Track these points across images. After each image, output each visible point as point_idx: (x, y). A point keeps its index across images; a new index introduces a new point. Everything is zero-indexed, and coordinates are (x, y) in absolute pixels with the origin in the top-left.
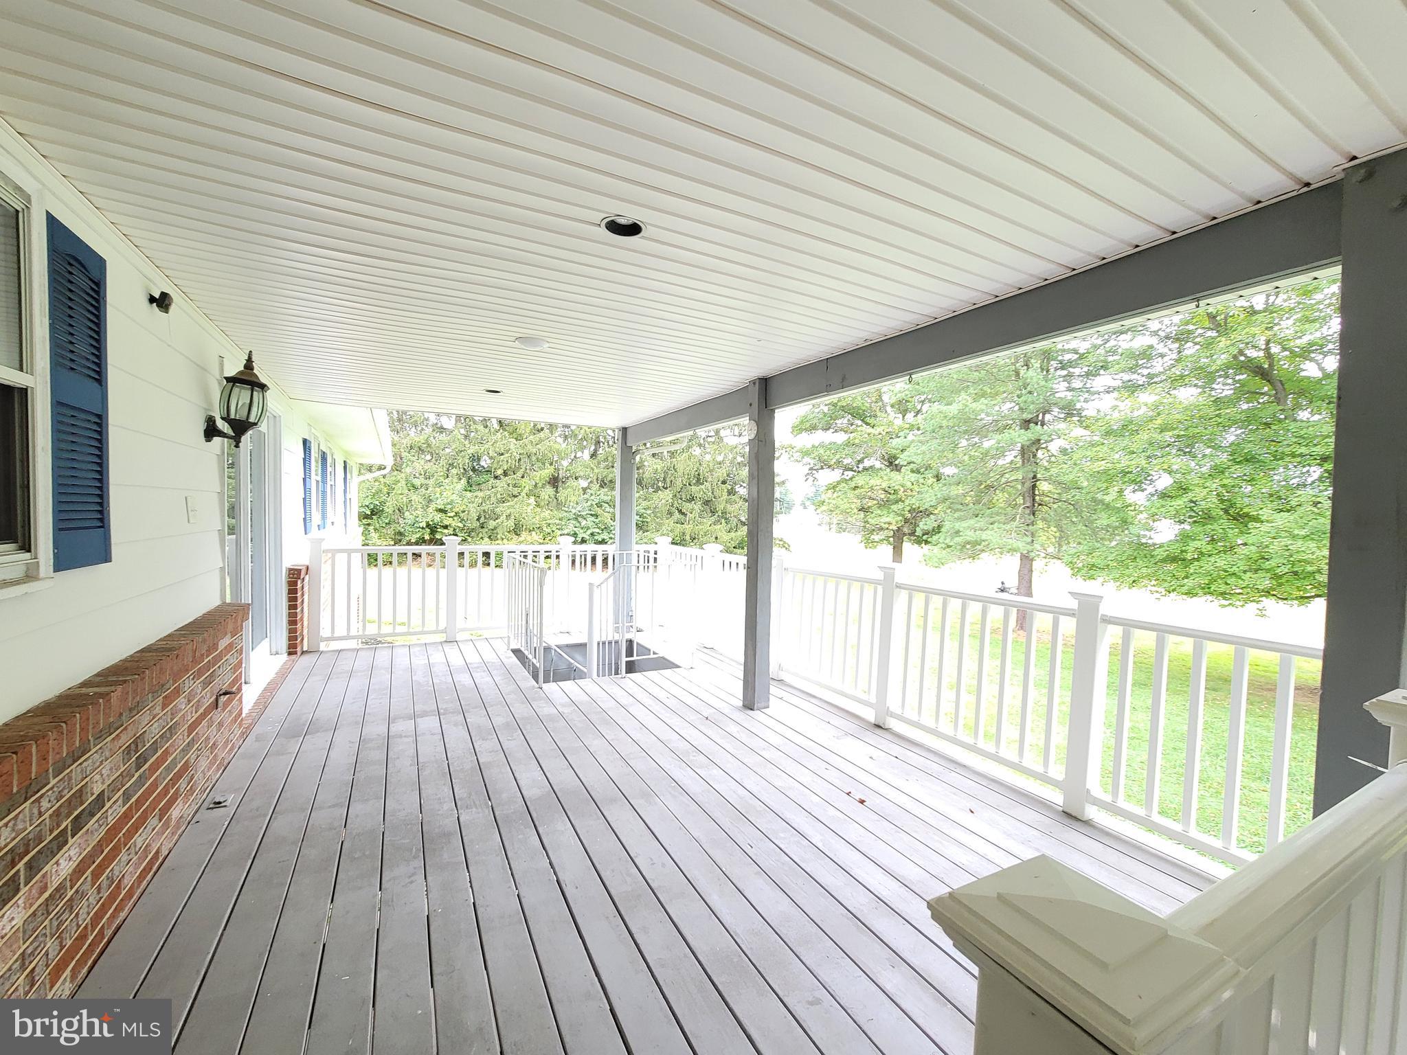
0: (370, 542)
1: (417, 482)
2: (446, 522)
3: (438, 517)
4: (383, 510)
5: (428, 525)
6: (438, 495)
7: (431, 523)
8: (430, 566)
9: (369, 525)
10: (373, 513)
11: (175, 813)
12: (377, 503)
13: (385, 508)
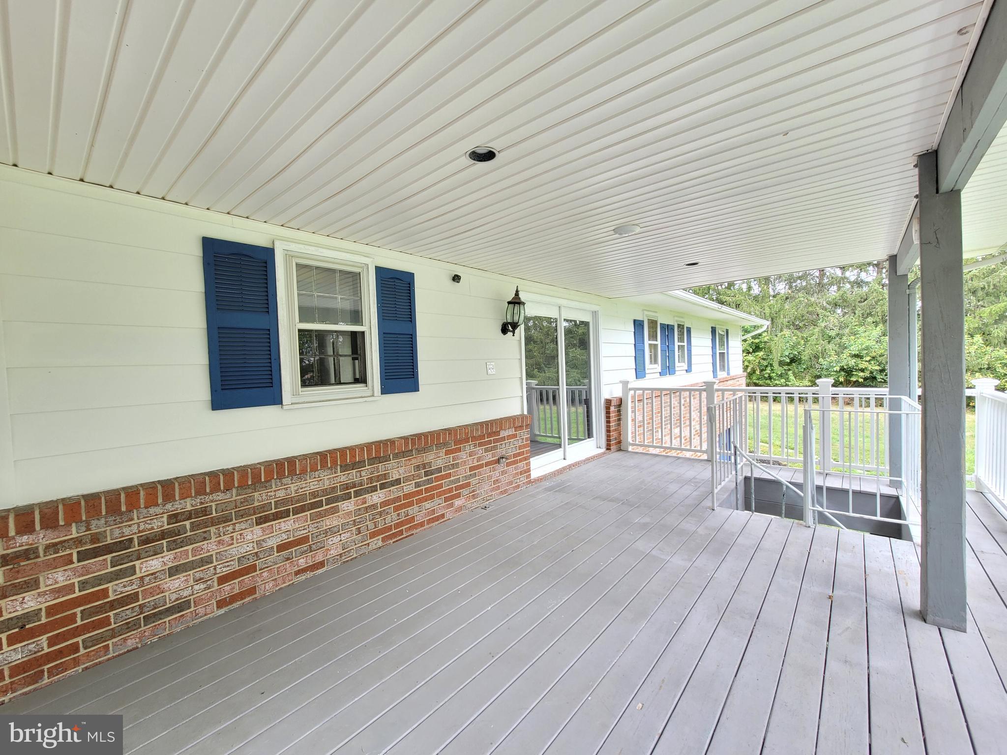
0: (790, 383)
1: (833, 333)
2: (861, 366)
3: (852, 362)
4: (801, 359)
5: (842, 369)
6: (852, 342)
7: (845, 367)
8: (848, 404)
9: (789, 370)
10: (793, 361)
11: (458, 502)
12: (796, 353)
13: (802, 357)
